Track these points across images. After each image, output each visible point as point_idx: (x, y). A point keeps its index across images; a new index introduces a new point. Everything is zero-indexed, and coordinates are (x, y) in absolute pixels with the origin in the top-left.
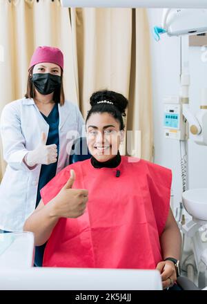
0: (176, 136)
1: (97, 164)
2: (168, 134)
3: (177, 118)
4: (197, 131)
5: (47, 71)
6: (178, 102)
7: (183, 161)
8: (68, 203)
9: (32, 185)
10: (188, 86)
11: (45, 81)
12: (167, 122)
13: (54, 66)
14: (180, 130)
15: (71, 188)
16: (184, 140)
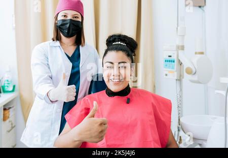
0: (174, 76)
1: (111, 94)
2: (166, 75)
3: (174, 62)
4: (192, 71)
5: (69, 17)
6: (175, 49)
7: (179, 96)
8: (90, 130)
9: (57, 112)
10: (183, 36)
11: (68, 25)
12: (166, 65)
13: (74, 13)
14: (176, 71)
15: (93, 117)
16: (179, 80)
